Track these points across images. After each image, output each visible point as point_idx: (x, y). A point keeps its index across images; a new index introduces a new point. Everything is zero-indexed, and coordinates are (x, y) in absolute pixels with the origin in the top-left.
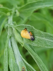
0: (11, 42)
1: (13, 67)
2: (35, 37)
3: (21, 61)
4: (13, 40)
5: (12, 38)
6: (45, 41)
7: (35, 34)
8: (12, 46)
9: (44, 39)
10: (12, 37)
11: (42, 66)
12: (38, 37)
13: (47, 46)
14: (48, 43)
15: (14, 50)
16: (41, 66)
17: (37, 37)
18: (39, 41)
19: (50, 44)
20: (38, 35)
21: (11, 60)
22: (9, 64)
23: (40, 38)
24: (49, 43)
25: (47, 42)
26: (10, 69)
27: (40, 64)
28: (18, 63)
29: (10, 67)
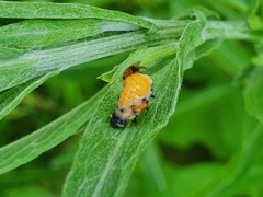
0: (125, 32)
1: (12, 39)
2: (123, 129)
3: (38, 70)
4: (131, 39)
5: (139, 38)
6: (98, 172)
7: (135, 130)
8: (108, 34)
9: (109, 166)
10: (143, 35)
11: (32, 148)
12: (120, 142)
13: (75, 179)
14: (86, 181)
15: (86, 43)
16: (32, 144)
17: (120, 138)
18: (104, 144)
19: (83, 191)
20: (128, 144)
21: (42, 32)
22: (26, 24)
23: (116, 152)
24: (86, 185)
25: (92, 176)
26: (6, 27)
27: (39, 141)
28: (29, 58)
29: (13, 26)
